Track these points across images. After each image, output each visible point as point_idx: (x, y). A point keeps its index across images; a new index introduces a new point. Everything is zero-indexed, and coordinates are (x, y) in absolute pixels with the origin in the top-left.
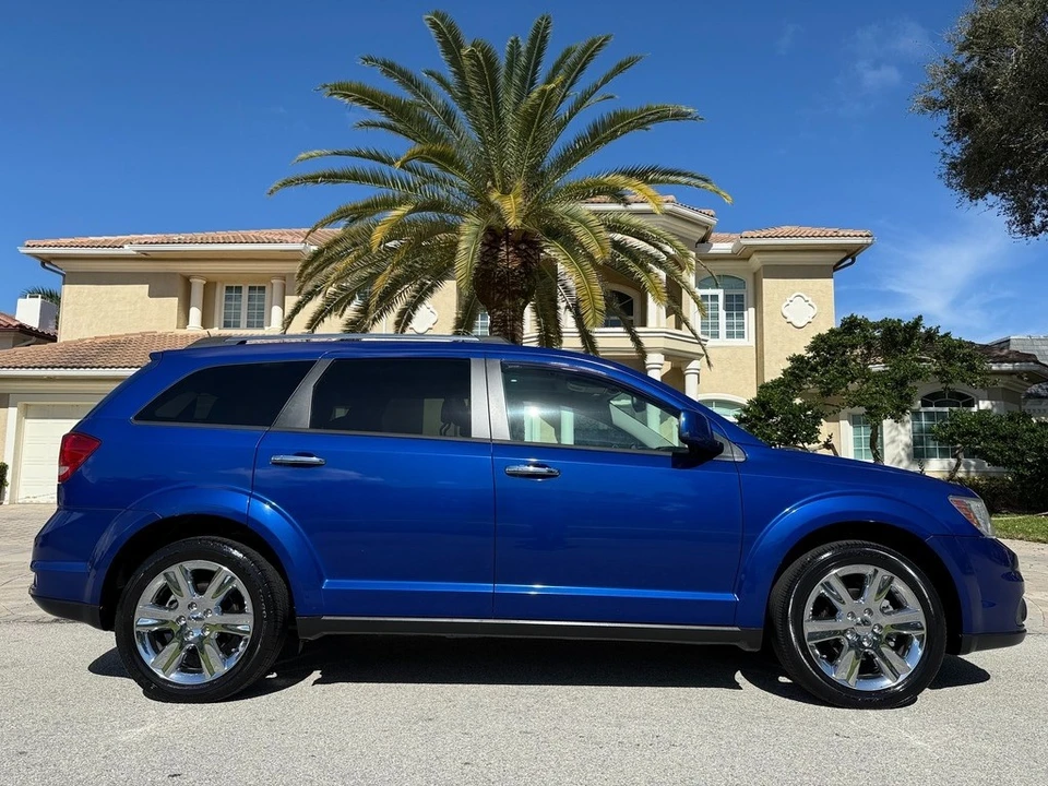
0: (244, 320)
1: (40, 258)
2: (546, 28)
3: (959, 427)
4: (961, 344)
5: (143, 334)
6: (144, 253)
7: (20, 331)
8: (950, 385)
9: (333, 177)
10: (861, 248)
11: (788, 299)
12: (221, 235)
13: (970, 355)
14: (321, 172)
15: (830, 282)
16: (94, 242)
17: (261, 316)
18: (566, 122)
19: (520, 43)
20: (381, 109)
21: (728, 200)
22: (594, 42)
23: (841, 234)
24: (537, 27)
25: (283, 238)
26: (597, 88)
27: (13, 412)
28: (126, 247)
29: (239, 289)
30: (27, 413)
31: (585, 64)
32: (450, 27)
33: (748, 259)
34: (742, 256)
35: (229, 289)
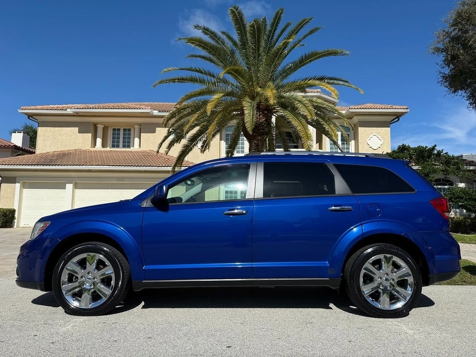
0: (121, 144)
1: (27, 115)
2: (281, 14)
3: (454, 194)
4: (453, 158)
5: (76, 150)
6: (77, 113)
7: (15, 148)
8: (448, 176)
9: (182, 80)
10: (403, 114)
11: (370, 137)
12: (111, 105)
13: (457, 163)
14: (177, 78)
15: (388, 129)
16: (52, 107)
17: (129, 142)
18: (286, 56)
19: (267, 20)
20: (207, 49)
21: (362, 92)
22: (305, 20)
23: (394, 107)
24: (277, 13)
25: (141, 107)
26: (300, 41)
27: (18, 185)
28: (68, 110)
29: (119, 130)
30: (24, 186)
31: (299, 30)
32: (240, 13)
33: (351, 118)
34: (350, 117)
35: (114, 130)
